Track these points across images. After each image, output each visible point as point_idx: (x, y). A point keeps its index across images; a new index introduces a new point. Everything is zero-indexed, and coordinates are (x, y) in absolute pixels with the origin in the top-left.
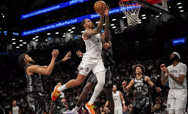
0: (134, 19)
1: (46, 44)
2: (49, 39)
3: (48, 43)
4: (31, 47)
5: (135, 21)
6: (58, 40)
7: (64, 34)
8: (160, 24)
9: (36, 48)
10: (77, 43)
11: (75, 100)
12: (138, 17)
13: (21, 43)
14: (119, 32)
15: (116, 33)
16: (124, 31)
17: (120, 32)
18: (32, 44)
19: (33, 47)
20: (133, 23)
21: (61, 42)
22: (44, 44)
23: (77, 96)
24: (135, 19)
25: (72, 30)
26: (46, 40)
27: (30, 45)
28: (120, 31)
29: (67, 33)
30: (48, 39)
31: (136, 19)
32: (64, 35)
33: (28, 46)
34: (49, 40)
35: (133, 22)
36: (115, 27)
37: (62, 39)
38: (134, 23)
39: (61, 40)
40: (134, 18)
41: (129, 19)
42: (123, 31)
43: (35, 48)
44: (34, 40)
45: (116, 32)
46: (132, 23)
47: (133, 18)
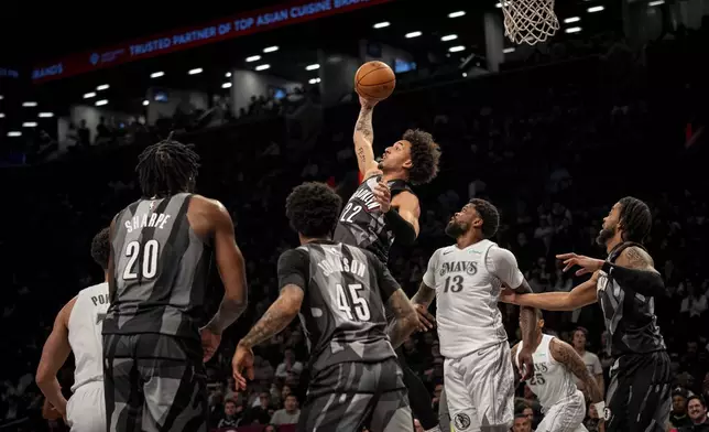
0: (536, 18)
1: (142, 120)
2: (158, 98)
3: (153, 119)
4: (74, 133)
5: (540, 26)
6: (198, 102)
7: (229, 75)
8: (669, 36)
9: (97, 138)
10: (288, 116)
11: (270, 381)
12: (552, 6)
13: (31, 114)
14: (478, 72)
15: (465, 75)
16: (501, 66)
17: (483, 72)
18: (84, 122)
19: (84, 133)
20: (530, 32)
21: (212, 110)
22: (132, 120)
23: (282, 362)
24: (540, 16)
25: (266, 58)
26: (146, 103)
27: (71, 126)
28: (484, 65)
29: (238, 74)
30: (152, 100)
31: (544, 16)
32: (228, 80)
33: (62, 128)
34: (160, 101)
35: (530, 27)
36: (461, 48)
37: (216, 98)
38: (535, 32)
39: (211, 104)
40: (535, 12)
41: (512, 14)
42: (495, 68)
43: (92, 139)
44: (91, 102)
45: (466, 69)
46: (524, 33)
47: (529, 13)
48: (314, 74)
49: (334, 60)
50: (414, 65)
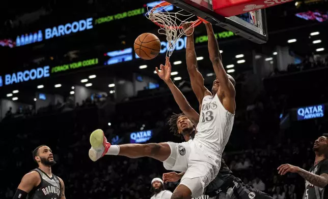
2: (41, 97)
6: (59, 99)
10: (100, 107)
21: (65, 104)
25: (90, 81)
26: (35, 100)
28: (189, 86)
29: (78, 87)
30: (38, 98)
32: (72, 90)
36: (180, 78)
39: (65, 100)
48: (112, 89)
49: (122, 82)
50: (158, 86)
